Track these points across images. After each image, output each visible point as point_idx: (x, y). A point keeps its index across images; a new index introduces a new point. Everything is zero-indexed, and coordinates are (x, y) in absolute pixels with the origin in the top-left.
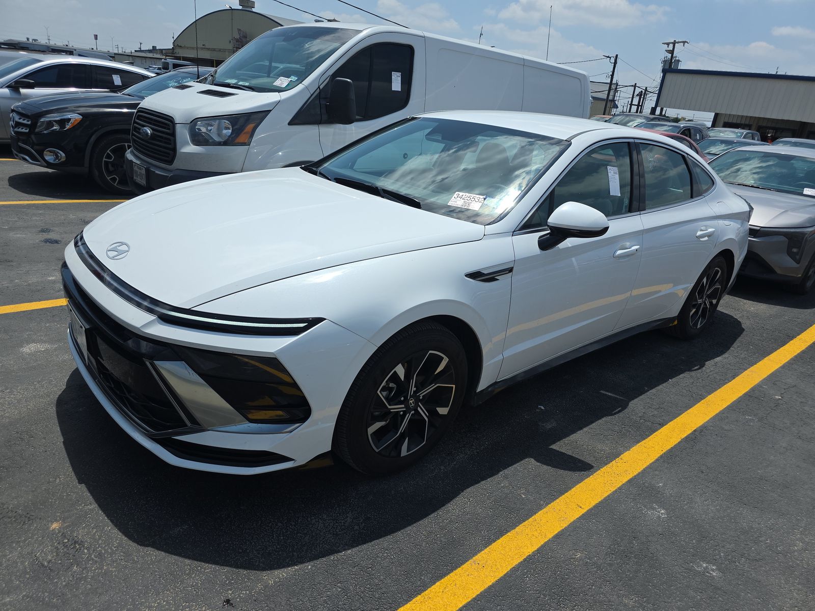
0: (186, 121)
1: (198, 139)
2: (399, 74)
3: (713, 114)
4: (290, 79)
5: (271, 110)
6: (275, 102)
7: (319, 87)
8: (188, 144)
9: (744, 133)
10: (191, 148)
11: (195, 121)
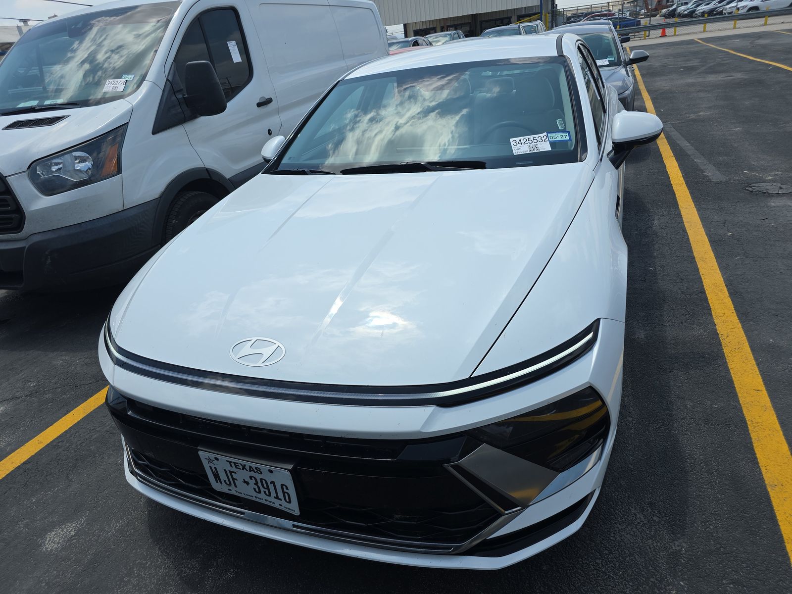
0: (20, 169)
1: (49, 187)
2: (234, 43)
3: (402, 26)
4: (125, 80)
5: (128, 123)
6: (128, 111)
7: (167, 80)
8: (39, 198)
9: (452, 34)
10: (46, 202)
11: (32, 166)
